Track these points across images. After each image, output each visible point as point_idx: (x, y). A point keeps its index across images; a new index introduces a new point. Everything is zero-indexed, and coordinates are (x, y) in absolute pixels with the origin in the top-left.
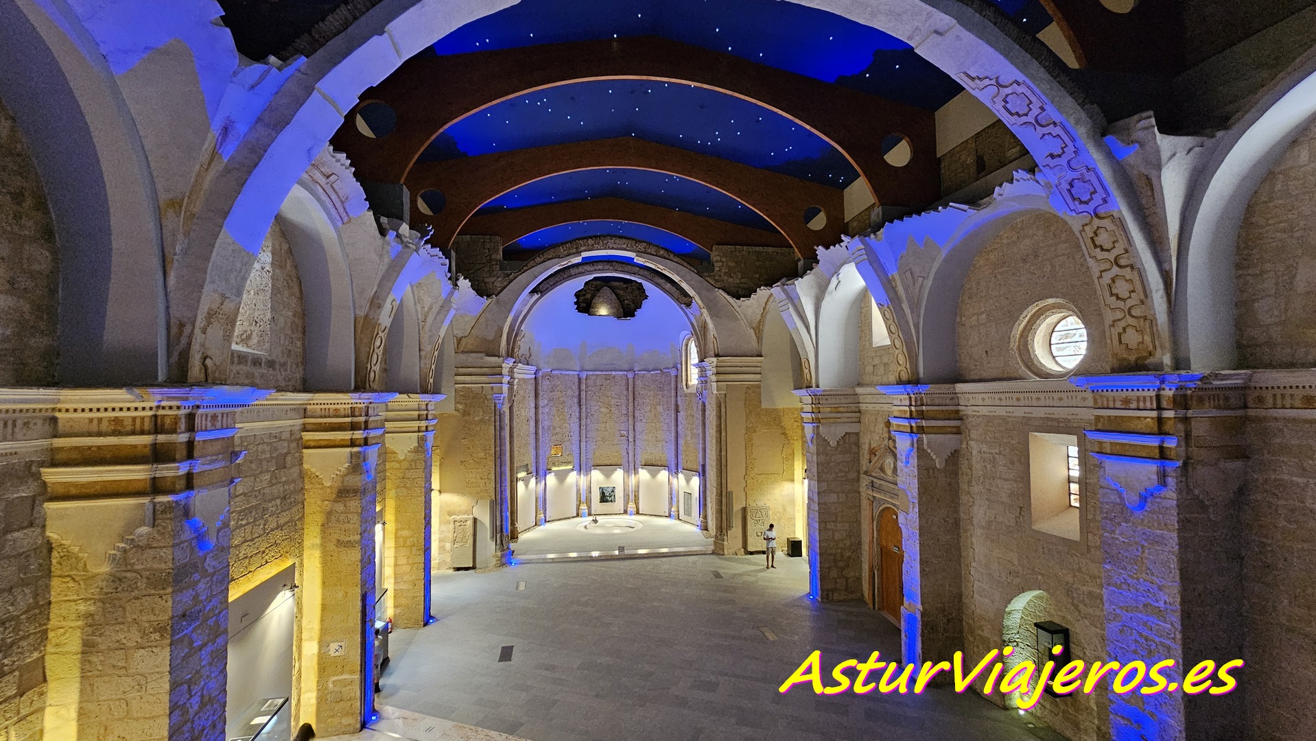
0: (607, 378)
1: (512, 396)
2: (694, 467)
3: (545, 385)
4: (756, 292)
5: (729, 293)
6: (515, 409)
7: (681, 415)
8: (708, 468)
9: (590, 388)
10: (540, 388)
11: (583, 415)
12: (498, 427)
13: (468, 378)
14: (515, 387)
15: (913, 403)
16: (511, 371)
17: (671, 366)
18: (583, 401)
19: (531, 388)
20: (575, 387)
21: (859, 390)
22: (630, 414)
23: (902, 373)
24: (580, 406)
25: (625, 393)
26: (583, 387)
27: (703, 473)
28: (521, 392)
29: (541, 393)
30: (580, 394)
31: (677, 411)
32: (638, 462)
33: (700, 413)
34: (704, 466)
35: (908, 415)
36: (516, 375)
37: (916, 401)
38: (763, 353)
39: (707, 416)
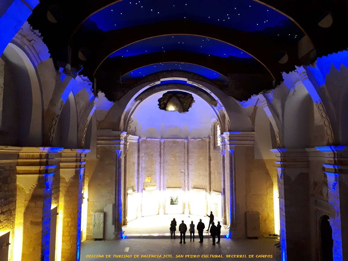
0: (174, 142)
1: (126, 151)
2: (219, 190)
3: (143, 146)
4: (250, 97)
5: (236, 99)
6: (127, 158)
7: (212, 162)
8: (226, 190)
9: (165, 147)
10: (140, 147)
11: (162, 161)
12: (118, 167)
13: (103, 142)
14: (128, 146)
15: (336, 156)
16: (126, 139)
17: (207, 136)
18: (162, 154)
19: (136, 148)
20: (158, 147)
21: (307, 150)
22: (186, 161)
23: (330, 140)
24: (160, 156)
25: (183, 150)
26: (162, 147)
27: (224, 193)
28: (131, 149)
29: (141, 150)
30: (161, 150)
31: (210, 160)
32: (190, 186)
33: (222, 161)
34: (224, 190)
35: (333, 163)
36: (128, 140)
37: (337, 155)
38: (255, 130)
39: (225, 163)
